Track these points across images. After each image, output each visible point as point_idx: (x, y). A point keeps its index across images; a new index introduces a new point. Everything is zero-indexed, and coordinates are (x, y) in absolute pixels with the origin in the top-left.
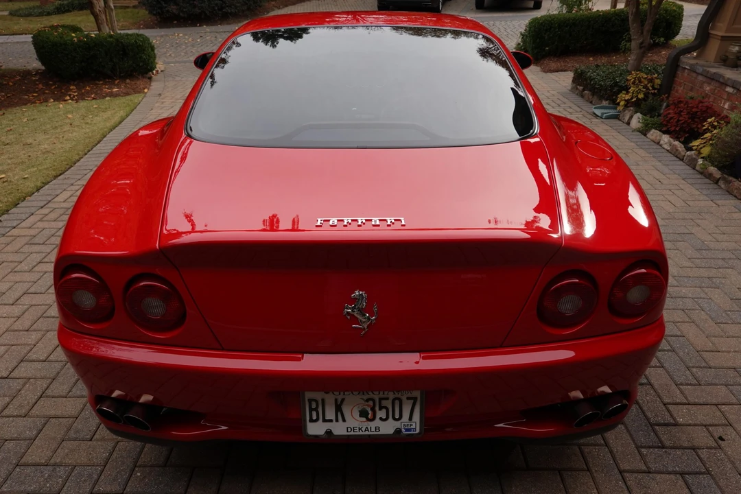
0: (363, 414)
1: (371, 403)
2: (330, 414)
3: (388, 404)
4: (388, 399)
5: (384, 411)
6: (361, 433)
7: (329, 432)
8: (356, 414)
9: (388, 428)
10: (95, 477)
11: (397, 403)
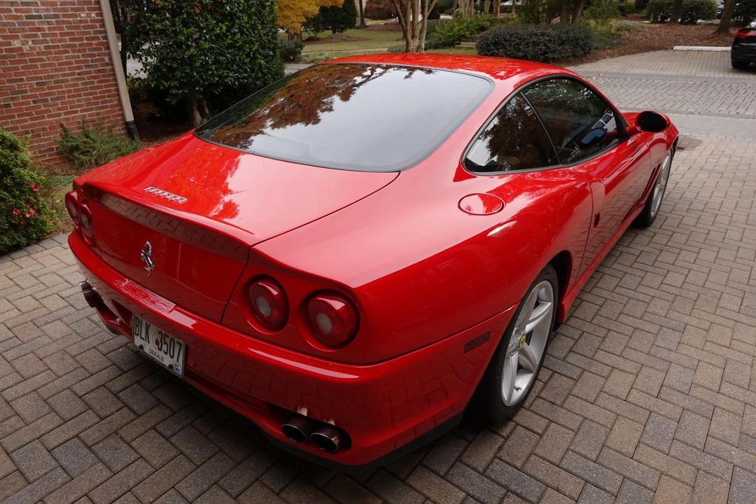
0: (157, 343)
1: (160, 336)
2: (143, 336)
3: (168, 340)
4: (168, 337)
5: (166, 346)
6: (155, 357)
7: (141, 347)
8: (154, 341)
9: (167, 361)
10: (105, 340)
11: (172, 342)
